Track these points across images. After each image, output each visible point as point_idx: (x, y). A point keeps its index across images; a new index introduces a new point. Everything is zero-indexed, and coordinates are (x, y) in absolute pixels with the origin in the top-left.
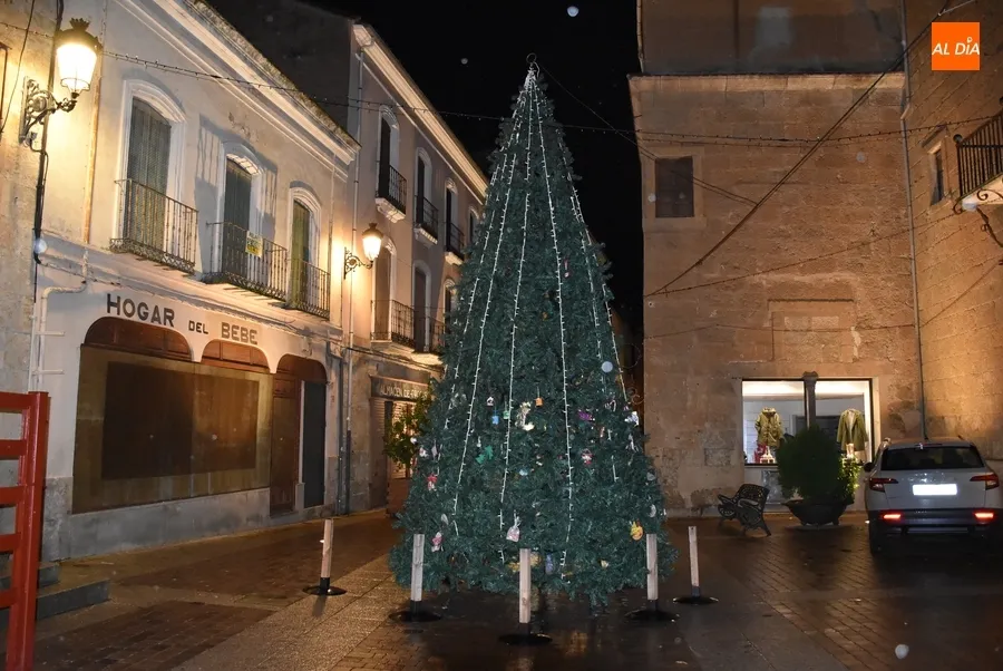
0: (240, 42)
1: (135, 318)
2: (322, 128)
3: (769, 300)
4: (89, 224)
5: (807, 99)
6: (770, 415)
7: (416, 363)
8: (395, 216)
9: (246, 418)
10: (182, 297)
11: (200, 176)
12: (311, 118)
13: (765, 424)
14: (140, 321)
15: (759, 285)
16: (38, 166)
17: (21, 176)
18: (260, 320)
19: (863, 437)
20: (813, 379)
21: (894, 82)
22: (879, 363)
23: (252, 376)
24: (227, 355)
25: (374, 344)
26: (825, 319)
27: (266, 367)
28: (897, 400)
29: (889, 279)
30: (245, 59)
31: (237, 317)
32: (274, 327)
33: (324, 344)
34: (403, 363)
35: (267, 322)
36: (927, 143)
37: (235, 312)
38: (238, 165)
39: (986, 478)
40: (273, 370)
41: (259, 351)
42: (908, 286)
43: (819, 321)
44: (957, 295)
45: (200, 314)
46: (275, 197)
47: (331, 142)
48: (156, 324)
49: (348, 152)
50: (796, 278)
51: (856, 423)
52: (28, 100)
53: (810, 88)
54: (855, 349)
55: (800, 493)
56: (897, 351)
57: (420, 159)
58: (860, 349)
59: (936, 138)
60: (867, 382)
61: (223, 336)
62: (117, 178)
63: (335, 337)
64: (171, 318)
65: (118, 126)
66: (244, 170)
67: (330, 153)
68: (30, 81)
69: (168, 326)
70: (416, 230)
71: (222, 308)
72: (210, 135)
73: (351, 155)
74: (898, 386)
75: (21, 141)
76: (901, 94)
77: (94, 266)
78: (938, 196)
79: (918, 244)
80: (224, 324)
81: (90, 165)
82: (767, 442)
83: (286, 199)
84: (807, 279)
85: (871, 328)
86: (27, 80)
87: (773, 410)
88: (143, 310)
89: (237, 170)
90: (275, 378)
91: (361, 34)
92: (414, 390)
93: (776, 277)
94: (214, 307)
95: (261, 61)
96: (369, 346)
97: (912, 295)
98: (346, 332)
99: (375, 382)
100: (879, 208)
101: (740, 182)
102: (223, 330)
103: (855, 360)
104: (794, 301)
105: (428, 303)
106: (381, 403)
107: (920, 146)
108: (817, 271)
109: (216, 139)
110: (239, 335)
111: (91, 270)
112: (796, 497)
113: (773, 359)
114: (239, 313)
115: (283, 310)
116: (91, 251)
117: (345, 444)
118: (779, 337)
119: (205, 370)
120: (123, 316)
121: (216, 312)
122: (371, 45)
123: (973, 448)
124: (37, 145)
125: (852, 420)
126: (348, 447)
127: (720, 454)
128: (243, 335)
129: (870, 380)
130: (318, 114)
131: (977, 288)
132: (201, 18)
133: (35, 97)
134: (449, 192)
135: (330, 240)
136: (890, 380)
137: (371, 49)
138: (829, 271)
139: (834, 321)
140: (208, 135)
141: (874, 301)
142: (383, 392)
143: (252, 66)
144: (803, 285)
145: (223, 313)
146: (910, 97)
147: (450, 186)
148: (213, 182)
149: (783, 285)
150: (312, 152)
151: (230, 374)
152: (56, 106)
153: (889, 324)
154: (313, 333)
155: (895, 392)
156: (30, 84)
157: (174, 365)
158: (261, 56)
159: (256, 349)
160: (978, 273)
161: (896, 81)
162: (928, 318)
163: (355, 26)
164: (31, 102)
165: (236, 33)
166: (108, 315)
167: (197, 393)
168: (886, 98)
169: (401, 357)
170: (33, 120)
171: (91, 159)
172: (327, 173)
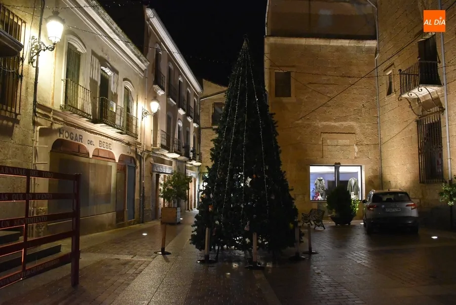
0: (108, 17)
1: (69, 139)
2: (135, 55)
3: (322, 133)
4: (53, 98)
5: (338, 49)
6: (320, 180)
7: (168, 157)
8: (161, 93)
9: (107, 181)
10: (85, 129)
11: (91, 76)
12: (131, 50)
13: (318, 184)
14: (71, 140)
15: (318, 127)
16: (35, 73)
17: (29, 78)
18: (112, 139)
19: (357, 189)
20: (339, 165)
21: (372, 44)
22: (365, 159)
23: (110, 164)
24: (101, 155)
25: (153, 149)
26: (344, 141)
27: (114, 160)
28: (371, 174)
29: (370, 125)
30: (108, 25)
31: (105, 138)
32: (118, 142)
33: (135, 149)
34: (163, 157)
35: (115, 140)
36: (386, 70)
37: (104, 136)
38: (104, 71)
39: (411, 205)
40: (117, 161)
41: (112, 153)
42: (377, 128)
43: (341, 142)
44: (397, 133)
45: (91, 137)
46: (118, 85)
47: (138, 60)
48: (76, 142)
49: (144, 64)
50: (332, 124)
51: (355, 183)
52: (32, 45)
53: (340, 44)
54: (356, 154)
55: (336, 212)
56: (372, 154)
57: (169, 67)
58: (357, 153)
59: (390, 68)
60: (360, 167)
61: (100, 146)
62: (63, 78)
63: (138, 146)
64: (81, 139)
65: (63, 55)
66: (106, 73)
67: (137, 66)
68: (33, 37)
69: (80, 143)
70: (168, 99)
71: (99, 134)
72: (95, 58)
73: (145, 66)
74: (372, 168)
75: (29, 63)
76: (375, 49)
77: (55, 117)
78: (389, 92)
79: (381, 111)
80: (100, 141)
81: (53, 73)
82: (319, 192)
83: (122, 86)
84: (336, 124)
85: (362, 145)
86: (31, 36)
87: (322, 178)
88: (72, 135)
89: (104, 74)
90: (118, 164)
91: (149, 12)
92: (167, 169)
93: (325, 123)
94: (96, 134)
95: (115, 26)
96: (150, 150)
97: (378, 132)
98: (142, 144)
99: (153, 165)
100: (366, 95)
101: (310, 83)
102: (100, 144)
103: (355, 158)
104: (332, 133)
105: (172, 131)
106: (154, 174)
107: (383, 70)
108: (341, 121)
109: (97, 61)
110: (105, 146)
111: (54, 119)
112: (334, 214)
113: (323, 157)
114: (105, 136)
115: (121, 135)
116: (54, 110)
117: (142, 193)
118: (325, 148)
119: (93, 161)
120: (65, 138)
121: (97, 136)
122: (154, 17)
123: (406, 193)
124: (35, 64)
125: (353, 182)
126: (143, 194)
127: (301, 197)
128: (106, 146)
129: (361, 166)
130: (135, 49)
131: (405, 130)
132: (93, 7)
133: (35, 44)
134: (180, 81)
135: (137, 103)
136: (369, 166)
137: (153, 19)
138: (345, 121)
139: (347, 142)
140: (94, 58)
141: (363, 134)
142: (156, 170)
143: (111, 28)
144: (335, 126)
145: (100, 136)
146: (379, 51)
147: (180, 79)
148: (96, 79)
149: (327, 126)
150: (131, 65)
151: (102, 163)
152: (45, 48)
153: (369, 143)
154: (131, 145)
155: (371, 170)
156: (33, 38)
157: (83, 159)
158: (115, 24)
159: (111, 152)
160: (405, 124)
161: (374, 44)
162: (384, 141)
163: (147, 9)
164: (34, 46)
165: (106, 14)
166: (59, 138)
167: (90, 171)
168: (369, 50)
169: (162, 155)
170: (35, 54)
171: (54, 70)
172: (136, 74)
